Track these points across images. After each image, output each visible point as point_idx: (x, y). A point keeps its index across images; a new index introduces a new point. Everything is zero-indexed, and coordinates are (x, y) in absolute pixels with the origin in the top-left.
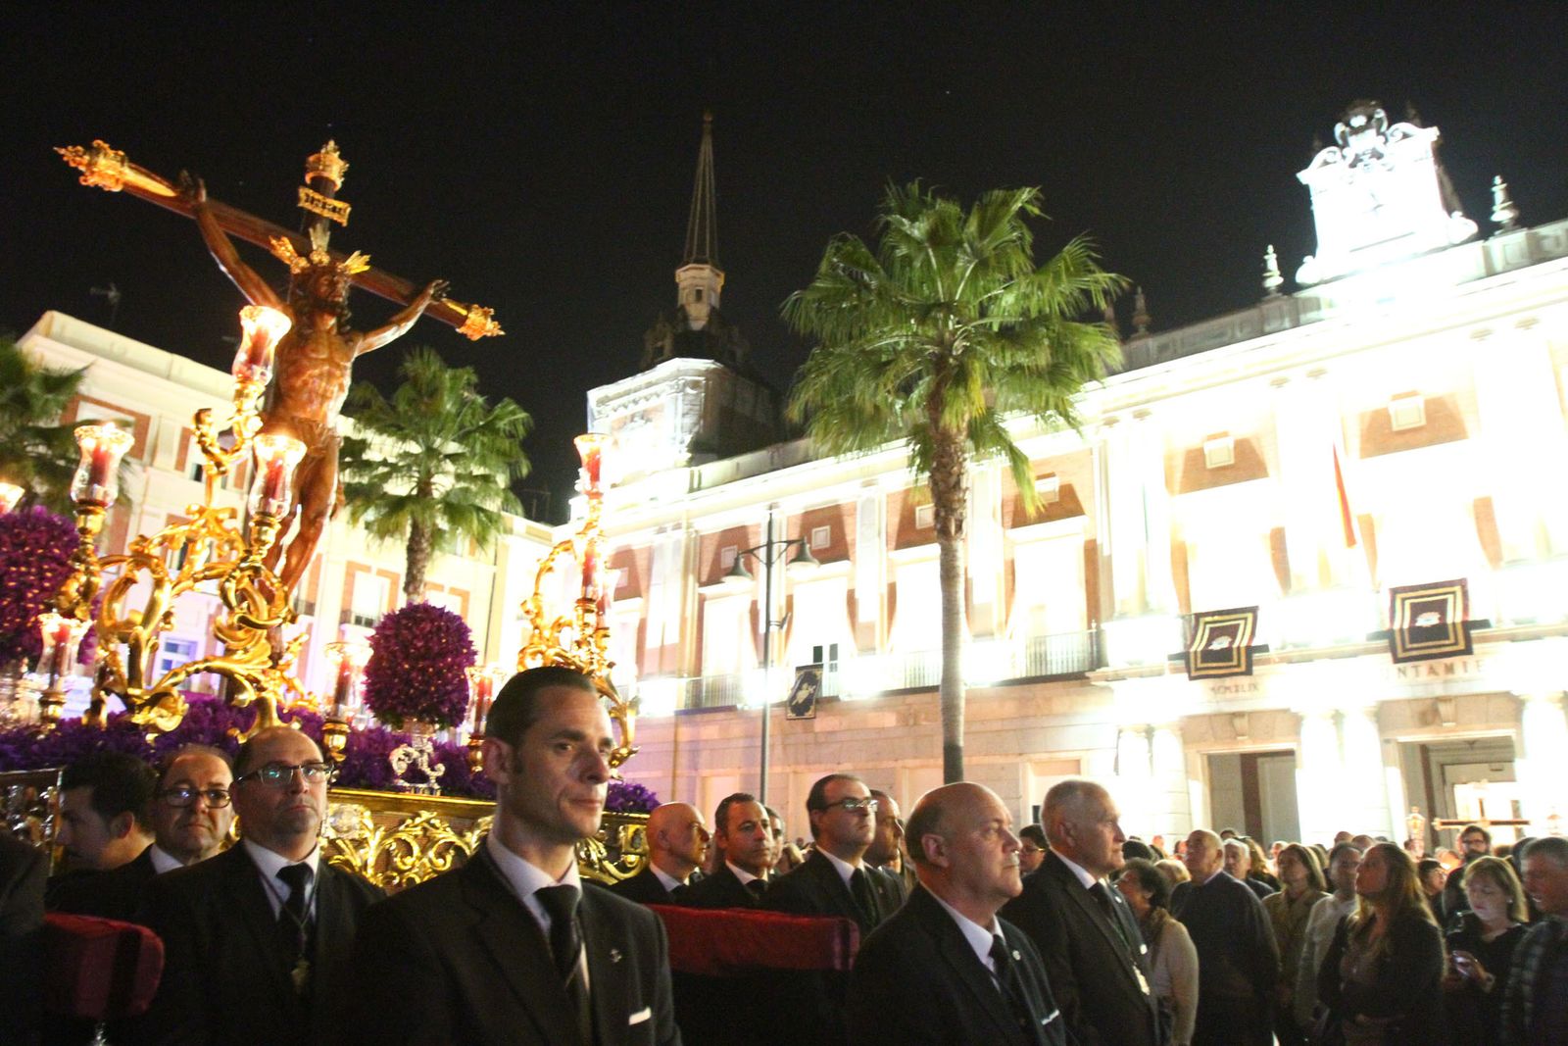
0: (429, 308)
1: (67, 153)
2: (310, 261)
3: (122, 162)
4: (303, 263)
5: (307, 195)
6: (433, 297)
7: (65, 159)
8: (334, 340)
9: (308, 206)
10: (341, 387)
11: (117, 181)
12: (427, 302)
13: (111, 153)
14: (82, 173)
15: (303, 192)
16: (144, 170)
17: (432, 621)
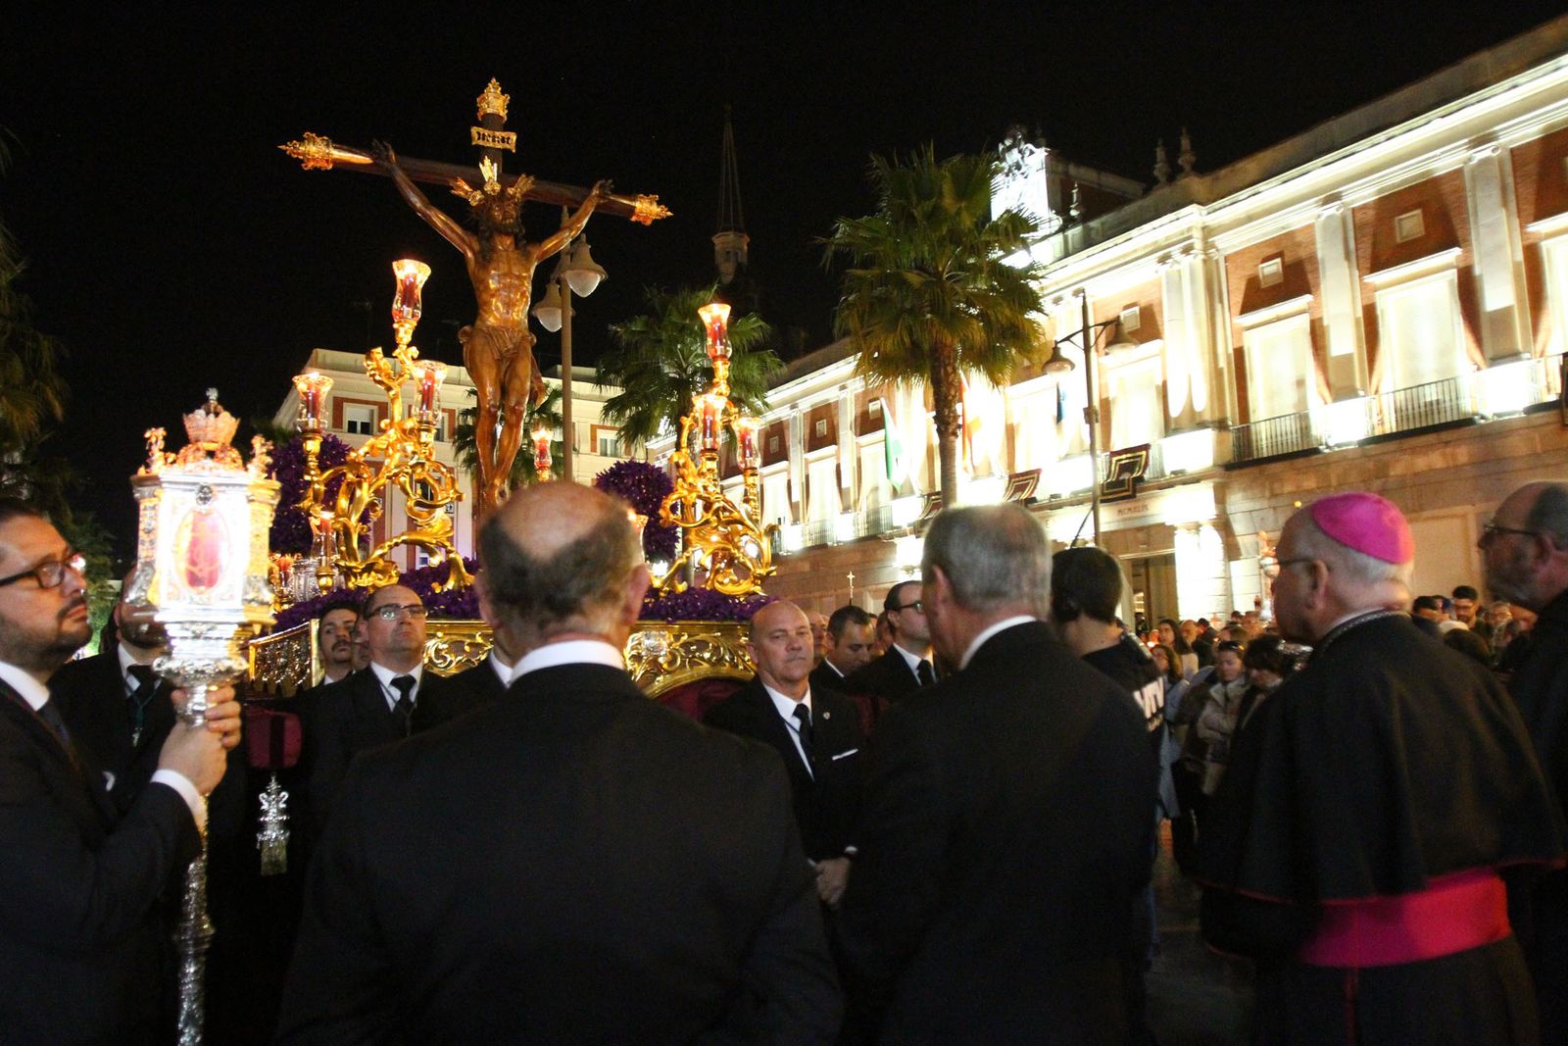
0: (598, 206)
1: (287, 148)
2: (484, 192)
3: (327, 146)
4: (478, 195)
5: (479, 133)
6: (600, 196)
7: (288, 153)
8: (511, 255)
9: (481, 143)
10: (523, 294)
11: (327, 161)
12: (595, 201)
13: (318, 140)
14: (302, 161)
15: (474, 130)
16: (346, 147)
17: (634, 476)
